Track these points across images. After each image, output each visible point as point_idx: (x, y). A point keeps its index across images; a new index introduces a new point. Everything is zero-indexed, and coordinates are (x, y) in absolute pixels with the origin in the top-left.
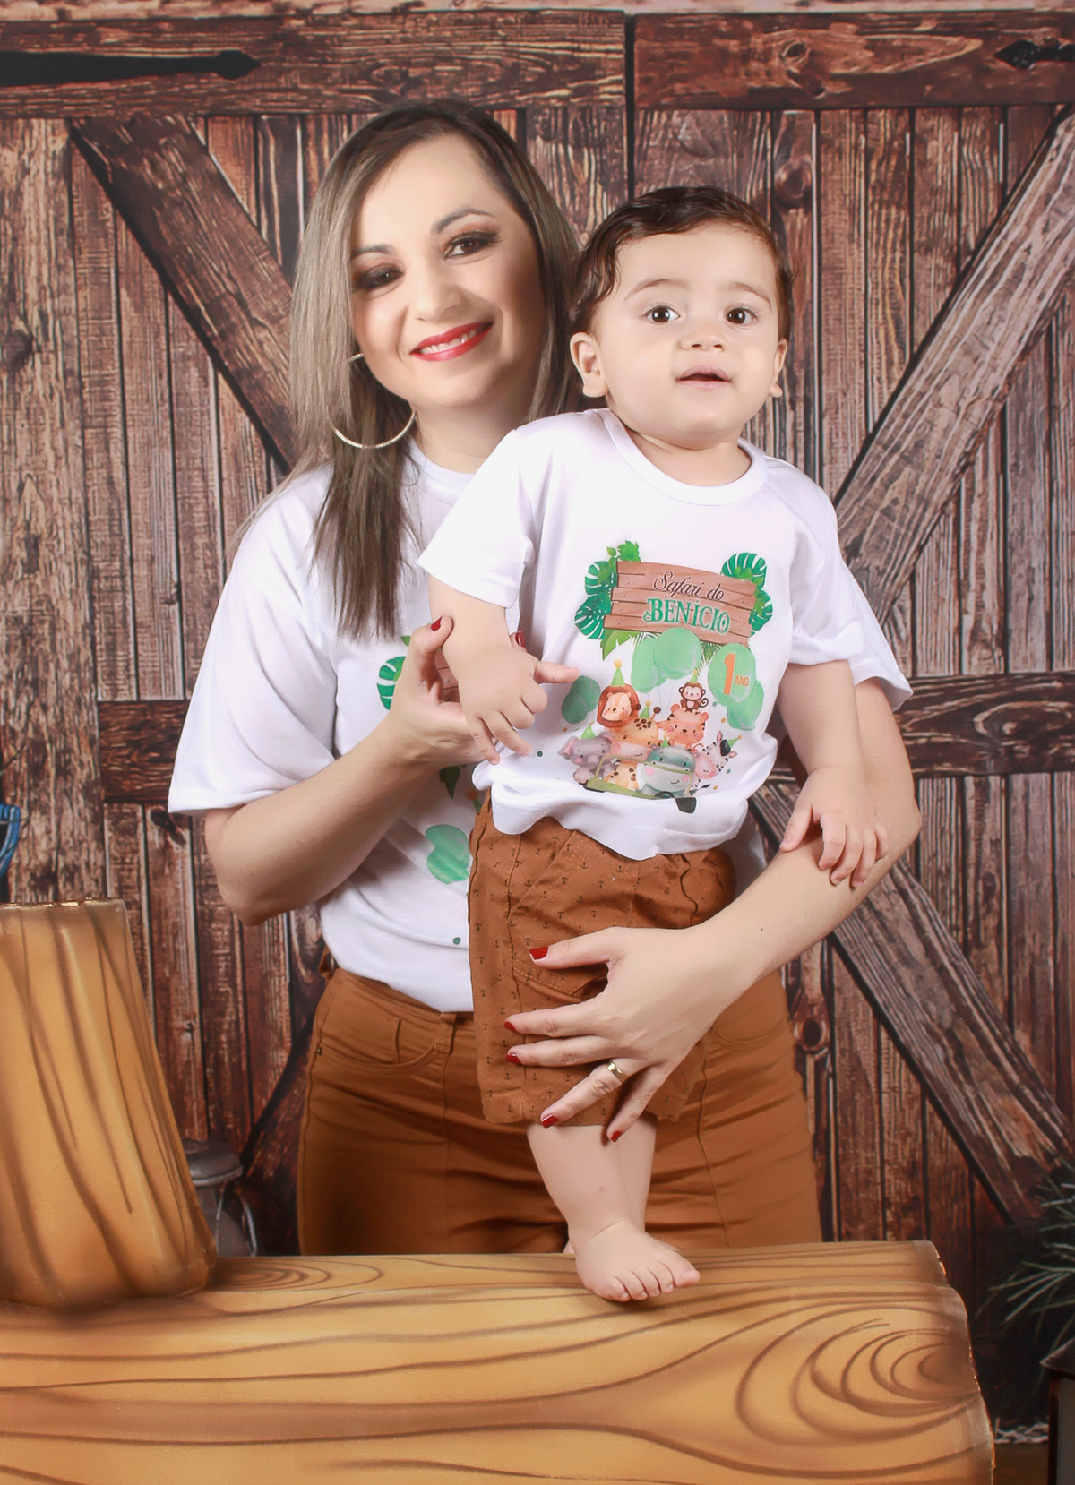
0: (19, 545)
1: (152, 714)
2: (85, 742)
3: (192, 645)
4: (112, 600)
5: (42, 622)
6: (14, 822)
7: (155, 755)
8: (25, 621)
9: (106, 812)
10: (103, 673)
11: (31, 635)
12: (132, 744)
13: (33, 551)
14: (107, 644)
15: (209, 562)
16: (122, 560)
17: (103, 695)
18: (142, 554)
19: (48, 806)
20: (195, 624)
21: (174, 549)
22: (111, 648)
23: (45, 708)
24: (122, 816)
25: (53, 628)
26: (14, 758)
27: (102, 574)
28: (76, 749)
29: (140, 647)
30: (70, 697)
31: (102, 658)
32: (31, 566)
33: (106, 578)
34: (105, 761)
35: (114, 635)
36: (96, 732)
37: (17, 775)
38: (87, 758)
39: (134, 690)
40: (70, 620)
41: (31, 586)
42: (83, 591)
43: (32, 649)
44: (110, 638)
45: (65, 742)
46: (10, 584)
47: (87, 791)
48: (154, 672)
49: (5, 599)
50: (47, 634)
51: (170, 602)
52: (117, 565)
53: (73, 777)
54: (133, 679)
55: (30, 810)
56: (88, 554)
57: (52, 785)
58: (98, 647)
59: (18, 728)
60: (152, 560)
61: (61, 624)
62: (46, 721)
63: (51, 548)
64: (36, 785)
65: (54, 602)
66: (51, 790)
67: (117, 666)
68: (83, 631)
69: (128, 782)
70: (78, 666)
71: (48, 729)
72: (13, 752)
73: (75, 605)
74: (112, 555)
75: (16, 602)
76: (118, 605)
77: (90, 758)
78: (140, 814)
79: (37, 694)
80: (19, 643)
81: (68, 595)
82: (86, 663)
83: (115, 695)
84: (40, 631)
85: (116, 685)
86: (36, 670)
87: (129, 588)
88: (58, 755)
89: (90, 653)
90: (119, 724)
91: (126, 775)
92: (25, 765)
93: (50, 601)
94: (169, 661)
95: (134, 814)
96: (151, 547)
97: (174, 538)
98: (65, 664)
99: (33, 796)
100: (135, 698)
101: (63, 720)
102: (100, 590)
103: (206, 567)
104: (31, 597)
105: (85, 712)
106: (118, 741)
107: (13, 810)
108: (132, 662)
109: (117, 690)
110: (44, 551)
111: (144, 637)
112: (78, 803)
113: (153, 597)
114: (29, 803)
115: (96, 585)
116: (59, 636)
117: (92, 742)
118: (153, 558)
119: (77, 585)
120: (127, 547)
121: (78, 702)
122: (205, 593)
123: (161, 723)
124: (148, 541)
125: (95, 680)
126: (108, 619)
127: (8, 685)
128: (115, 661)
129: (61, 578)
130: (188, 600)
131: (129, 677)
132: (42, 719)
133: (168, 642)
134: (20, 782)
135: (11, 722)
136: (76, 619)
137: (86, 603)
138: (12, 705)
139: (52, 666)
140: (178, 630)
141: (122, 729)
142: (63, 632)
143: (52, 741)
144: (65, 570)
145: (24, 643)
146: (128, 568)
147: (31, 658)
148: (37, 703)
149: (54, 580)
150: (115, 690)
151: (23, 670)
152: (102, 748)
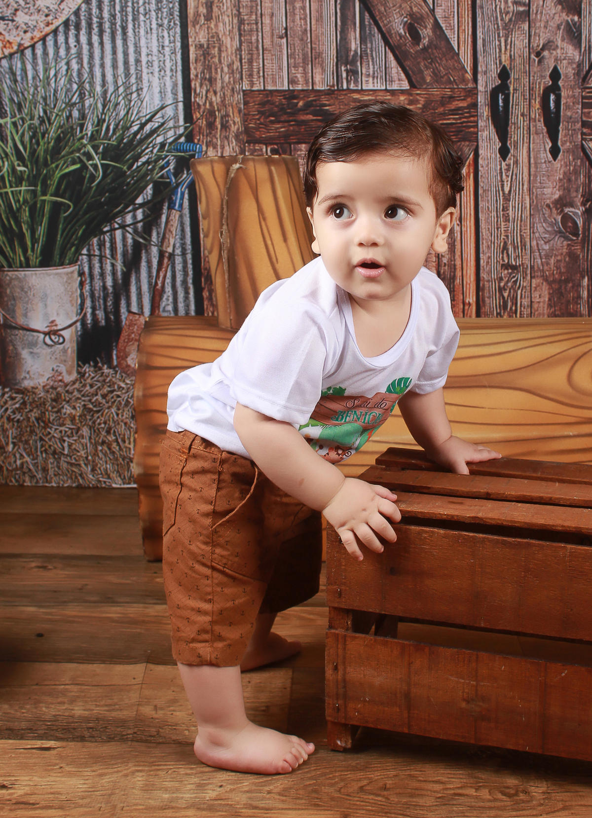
0: (202, 6)
1: (272, 97)
2: (236, 111)
3: (293, 60)
4: (251, 36)
5: (214, 47)
6: (199, 152)
7: (273, 118)
8: (205, 46)
9: (247, 148)
10: (246, 75)
11: (208, 54)
12: (261, 113)
13: (210, 9)
14: (248, 59)
15: (302, 17)
16: (256, 15)
17: (246, 86)
18: (267, 12)
19: (217, 145)
20: (295, 49)
21: (284, 9)
22: (250, 62)
23: (215, 93)
24: (255, 150)
25: (220, 50)
26: (199, 119)
27: (246, 22)
28: (231, 114)
29: (265, 61)
30: (228, 88)
31: (245, 67)
32: (208, 18)
33: (248, 24)
34: (246, 121)
35: (252, 54)
36: (242, 106)
37: (200, 128)
38: (237, 119)
39: (262, 84)
40: (229, 46)
41: (208, 28)
42: (236, 30)
43: (209, 61)
44: (250, 56)
45: (226, 111)
46: (198, 27)
47: (237, 137)
48: (272, 75)
49: (195, 35)
50: (216, 54)
51: (281, 38)
52: (254, 17)
53: (230, 129)
54: (262, 78)
55: (207, 146)
56: (238, 11)
57: (219, 133)
58: (243, 61)
59: (201, 103)
60: (272, 15)
61: (224, 49)
62: (216, 100)
63: (219, 8)
64: (211, 133)
65: (220, 37)
66: (218, 136)
67: (253, 71)
68: (236, 52)
69: (258, 133)
70: (233, 71)
71: (217, 104)
72: (198, 116)
73: (231, 38)
74: (251, 12)
75: (201, 37)
76: (254, 38)
77: (239, 120)
78: (264, 150)
79: (211, 86)
80: (202, 58)
81: (228, 33)
82: (237, 69)
83: (252, 87)
84: (213, 52)
85: (252, 81)
86: (211, 73)
87: (260, 30)
88: (222, 118)
89: (239, 64)
90: (254, 102)
91: (257, 129)
92: (204, 122)
93: (218, 36)
94: (281, 69)
95: (261, 150)
96: (272, 8)
97: (284, 3)
98: (226, 69)
99: (209, 139)
100: (262, 88)
101: (225, 99)
102: (244, 31)
103: (301, 19)
104: (208, 34)
105: (236, 95)
106: (254, 109)
107: (198, 146)
108: (261, 69)
109: (253, 84)
110: (215, 9)
111: (268, 56)
112: (232, 143)
113: (272, 35)
114: (207, 142)
115: (242, 28)
116: (223, 55)
117: (240, 111)
118: (273, 14)
119: (233, 27)
120: (259, 8)
121: (233, 89)
122: (300, 33)
123: (276, 102)
124: (270, 5)
125: (242, 79)
126: (249, 46)
127: (196, 80)
128: (252, 68)
129: (225, 24)
130: (291, 37)
131: (259, 77)
132: (214, 99)
133: (280, 59)
134: (202, 131)
135: (197, 100)
136: (232, 46)
137: (237, 37)
138: (198, 91)
139: (219, 70)
140: (285, 52)
141: (255, 105)
142: (225, 53)
143: (219, 111)
144: (227, 20)
145: (205, 58)
146: (259, 19)
147: (208, 66)
148: (211, 90)
149: (221, 25)
150: (252, 84)
151: (204, 73)
152: (245, 115)
